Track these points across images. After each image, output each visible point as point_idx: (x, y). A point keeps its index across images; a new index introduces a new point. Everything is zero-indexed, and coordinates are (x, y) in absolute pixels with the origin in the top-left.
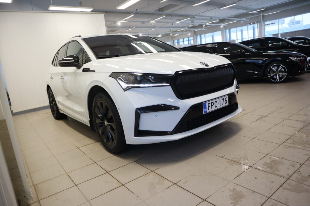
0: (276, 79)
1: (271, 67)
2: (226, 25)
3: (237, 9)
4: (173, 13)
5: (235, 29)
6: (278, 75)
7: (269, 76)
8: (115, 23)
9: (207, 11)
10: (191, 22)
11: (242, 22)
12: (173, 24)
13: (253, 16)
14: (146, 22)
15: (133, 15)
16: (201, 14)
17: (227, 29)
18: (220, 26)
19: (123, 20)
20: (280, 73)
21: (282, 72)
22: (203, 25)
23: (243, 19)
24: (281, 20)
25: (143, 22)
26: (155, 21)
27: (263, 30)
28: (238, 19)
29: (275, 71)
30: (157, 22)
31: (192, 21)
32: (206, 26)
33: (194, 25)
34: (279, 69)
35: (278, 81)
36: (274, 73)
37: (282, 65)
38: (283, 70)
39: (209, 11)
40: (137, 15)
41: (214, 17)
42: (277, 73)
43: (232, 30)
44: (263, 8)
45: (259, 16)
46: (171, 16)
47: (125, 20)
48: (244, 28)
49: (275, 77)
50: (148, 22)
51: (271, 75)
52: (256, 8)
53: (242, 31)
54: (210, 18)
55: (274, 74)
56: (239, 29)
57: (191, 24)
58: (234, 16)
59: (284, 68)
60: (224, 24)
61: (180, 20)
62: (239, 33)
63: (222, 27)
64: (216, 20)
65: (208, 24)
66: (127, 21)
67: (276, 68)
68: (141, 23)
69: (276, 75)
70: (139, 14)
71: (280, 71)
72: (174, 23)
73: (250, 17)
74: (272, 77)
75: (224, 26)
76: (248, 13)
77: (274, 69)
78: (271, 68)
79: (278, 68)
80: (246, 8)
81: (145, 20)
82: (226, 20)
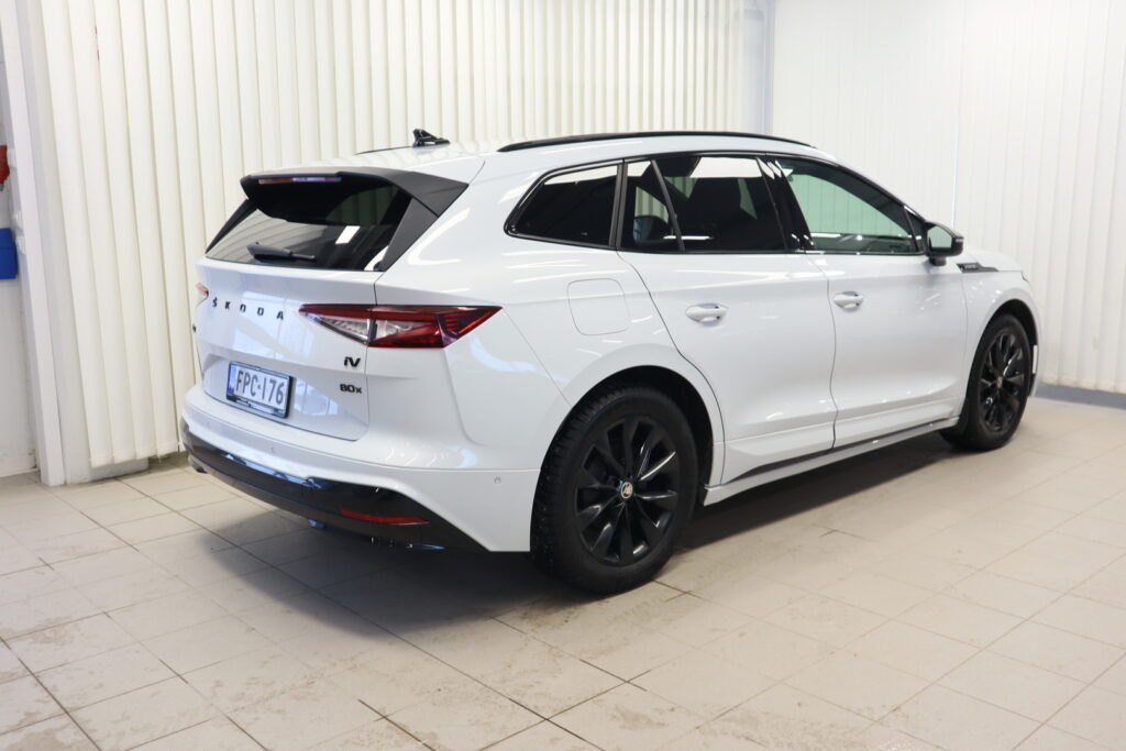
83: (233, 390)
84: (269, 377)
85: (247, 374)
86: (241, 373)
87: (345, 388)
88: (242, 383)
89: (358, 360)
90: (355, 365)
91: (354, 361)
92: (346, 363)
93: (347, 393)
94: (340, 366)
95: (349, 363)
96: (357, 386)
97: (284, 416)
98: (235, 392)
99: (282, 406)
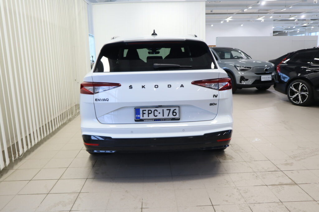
83: (140, 117)
84: (165, 109)
85: (150, 110)
87: (211, 104)
88: (147, 113)
89: (217, 95)
90: (216, 97)
91: (216, 96)
92: (214, 97)
93: (212, 106)
94: (212, 98)
95: (215, 97)
96: (215, 103)
97: (179, 119)
98: (141, 118)
99: (177, 116)
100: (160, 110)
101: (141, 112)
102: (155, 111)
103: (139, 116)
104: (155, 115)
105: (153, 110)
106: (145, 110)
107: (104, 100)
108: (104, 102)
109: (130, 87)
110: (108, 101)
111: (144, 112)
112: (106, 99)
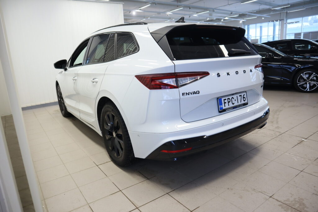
0: (306, 88)
1: (302, 74)
2: (246, 21)
3: (260, 5)
4: (192, 5)
5: (254, 25)
6: (309, 84)
7: (298, 85)
8: (130, 12)
9: (228, 4)
10: (209, 15)
11: (263, 18)
12: (190, 17)
13: (276, 12)
14: (162, 13)
15: (150, 5)
16: (220, 8)
17: (246, 25)
18: (239, 21)
19: (138, 10)
20: (311, 81)
21: (314, 80)
22: (221, 19)
23: (265, 15)
24: (305, 18)
25: (159, 13)
26: (172, 12)
27: (285, 28)
28: (259, 15)
29: (306, 79)
30: (174, 13)
31: (211, 15)
32: (224, 20)
33: (212, 19)
34: (311, 78)
35: (308, 90)
36: (304, 81)
37: (314, 73)
38: (315, 78)
39: (230, 5)
40: (155, 5)
41: (234, 12)
42: (308, 81)
43: (251, 26)
44: (288, 4)
45: (282, 13)
46: (190, 8)
47: (140, 10)
48: (264, 25)
49: (305, 86)
50: (164, 12)
51: (302, 83)
52: (280, 4)
53: (261, 27)
54: (230, 12)
55: (304, 83)
56: (259, 25)
57: (209, 18)
58: (255, 12)
59: (316, 76)
60: (243, 19)
61: (198, 13)
62: (258, 30)
63: (241, 22)
64: (236, 14)
65: (226, 18)
66: (142, 11)
67: (307, 76)
68: (157, 13)
69: (307, 84)
70: (156, 4)
71: (312, 80)
72: (192, 15)
73: (272, 13)
74: (302, 86)
75: (243, 21)
76: (271, 9)
77: (305, 77)
78: (301, 76)
79: (310, 76)
80: (270, 4)
81: (161, 10)
82: (247, 15)
83: (222, 108)
84: (238, 95)
85: (229, 99)
86: (224, 100)
88: (227, 102)
97: (247, 104)
98: (224, 108)
99: (246, 101)
100: (235, 97)
101: (223, 102)
102: (233, 99)
103: (222, 106)
104: (233, 103)
105: (230, 97)
106: (226, 99)
107: (195, 93)
108: (195, 95)
109: (217, 75)
110: (199, 93)
111: (225, 101)
112: (197, 92)
